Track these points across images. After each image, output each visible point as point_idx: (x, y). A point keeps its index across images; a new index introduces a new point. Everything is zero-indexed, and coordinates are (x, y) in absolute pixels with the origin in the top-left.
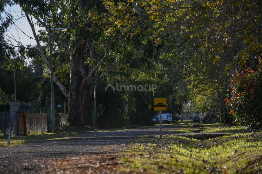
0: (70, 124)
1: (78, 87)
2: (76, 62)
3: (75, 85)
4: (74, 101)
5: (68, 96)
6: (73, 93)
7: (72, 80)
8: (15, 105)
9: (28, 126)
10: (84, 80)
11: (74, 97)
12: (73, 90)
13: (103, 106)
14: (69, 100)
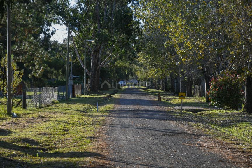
0: (90, 90)
1: (95, 70)
2: (95, 57)
3: (94, 69)
4: (93, 78)
5: (90, 75)
6: (93, 73)
7: (92, 66)
8: (71, 81)
9: (75, 92)
10: (98, 67)
11: (93, 76)
12: (93, 72)
13: (101, 79)
14: (90, 77)
